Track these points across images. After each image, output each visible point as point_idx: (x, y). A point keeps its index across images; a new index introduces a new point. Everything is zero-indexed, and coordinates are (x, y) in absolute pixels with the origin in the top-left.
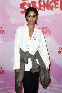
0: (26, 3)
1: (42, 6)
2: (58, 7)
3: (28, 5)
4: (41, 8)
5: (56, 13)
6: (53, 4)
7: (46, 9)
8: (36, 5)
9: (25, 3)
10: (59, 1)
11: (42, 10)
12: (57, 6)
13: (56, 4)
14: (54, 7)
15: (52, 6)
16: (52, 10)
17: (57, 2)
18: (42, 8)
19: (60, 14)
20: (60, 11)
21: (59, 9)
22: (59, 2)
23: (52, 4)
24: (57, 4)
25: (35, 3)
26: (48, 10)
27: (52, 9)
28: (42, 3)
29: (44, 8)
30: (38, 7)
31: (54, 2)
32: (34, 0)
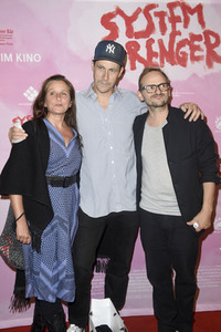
1: (156, 55)
2: (199, 57)
4: (154, 59)
5: (195, 75)
6: (186, 49)
8: (139, 52)
10: (204, 40)
12: (197, 53)
13: (194, 48)
14: (189, 57)
16: (184, 66)
17: (196, 43)
18: (156, 60)
19: (206, 77)
20: (207, 67)
21: (203, 63)
22: (202, 44)
23: (183, 49)
24: (198, 48)
26: (173, 65)
27: (183, 62)
29: (162, 61)
30: (146, 58)
31: (189, 43)
32: (133, 39)
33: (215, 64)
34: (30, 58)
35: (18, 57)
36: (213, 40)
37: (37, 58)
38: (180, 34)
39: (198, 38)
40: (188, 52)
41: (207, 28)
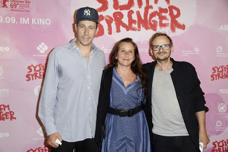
0: (104, 16)
1: (134, 22)
2: (165, 24)
3: (106, 20)
4: (133, 25)
6: (156, 18)
7: (142, 29)
8: (122, 20)
9: (101, 15)
10: (169, 13)
11: (134, 29)
12: (164, 22)
13: (162, 18)
14: (158, 24)
15: (155, 21)
16: (155, 30)
18: (135, 26)
20: (171, 31)
21: (168, 28)
22: (167, 15)
23: (154, 19)
24: (165, 18)
25: (122, 16)
26: (147, 29)
27: (154, 28)
28: (134, 17)
29: (139, 26)
30: (127, 24)
31: (158, 14)
32: (119, 10)
33: (177, 30)
34: (42, 22)
35: (33, 21)
36: (175, 13)
37: (48, 22)
38: (152, 7)
39: (165, 11)
40: (158, 20)
41: (171, 4)
